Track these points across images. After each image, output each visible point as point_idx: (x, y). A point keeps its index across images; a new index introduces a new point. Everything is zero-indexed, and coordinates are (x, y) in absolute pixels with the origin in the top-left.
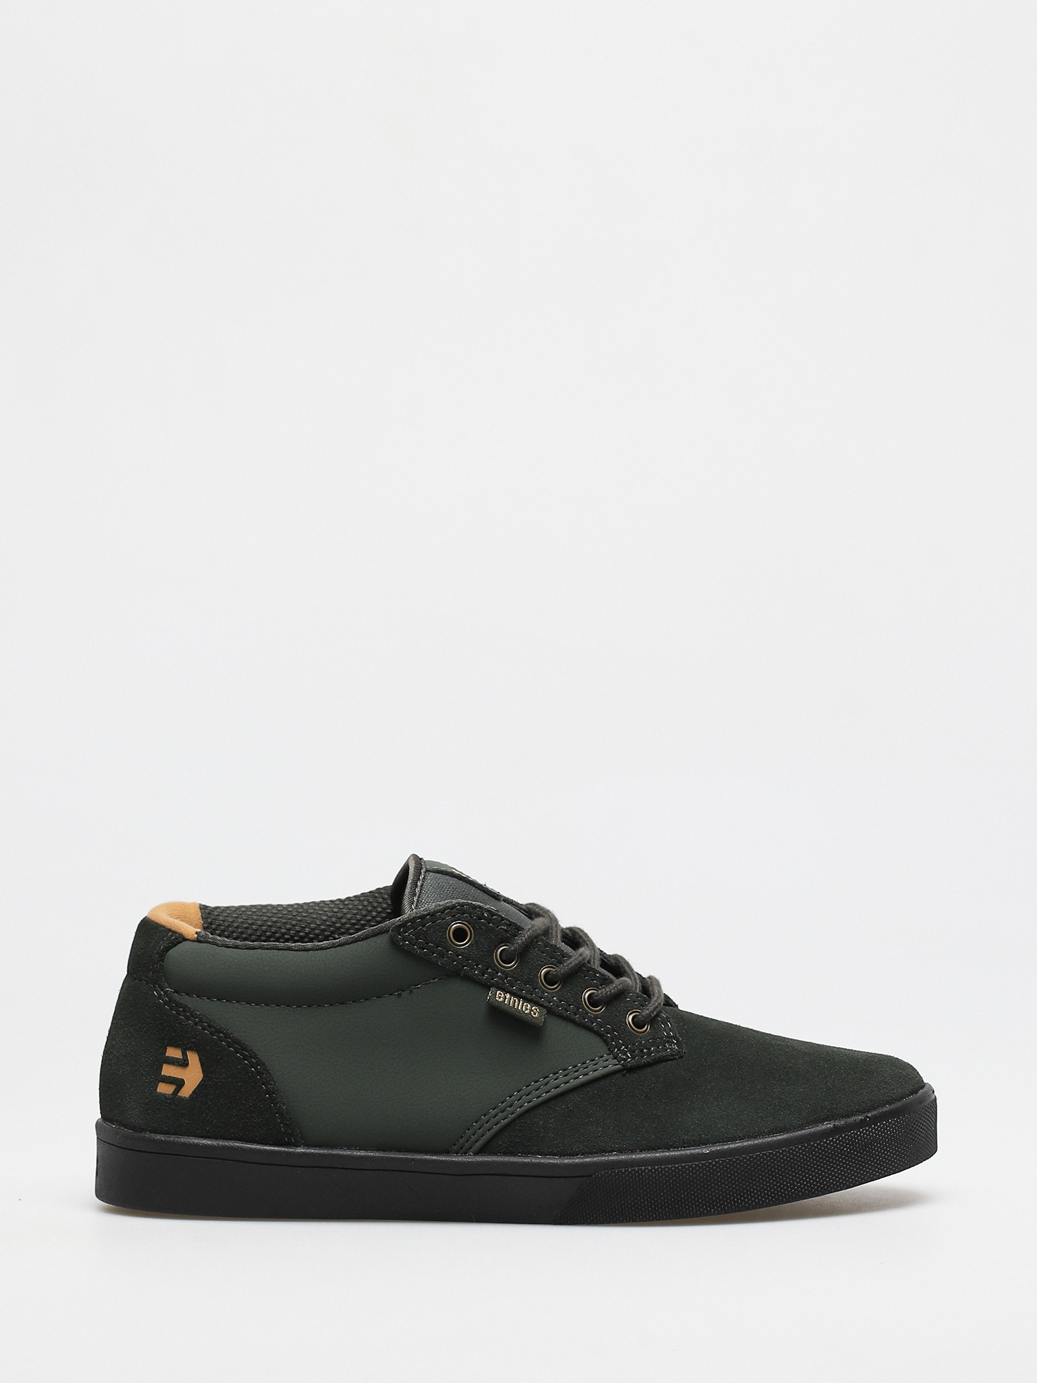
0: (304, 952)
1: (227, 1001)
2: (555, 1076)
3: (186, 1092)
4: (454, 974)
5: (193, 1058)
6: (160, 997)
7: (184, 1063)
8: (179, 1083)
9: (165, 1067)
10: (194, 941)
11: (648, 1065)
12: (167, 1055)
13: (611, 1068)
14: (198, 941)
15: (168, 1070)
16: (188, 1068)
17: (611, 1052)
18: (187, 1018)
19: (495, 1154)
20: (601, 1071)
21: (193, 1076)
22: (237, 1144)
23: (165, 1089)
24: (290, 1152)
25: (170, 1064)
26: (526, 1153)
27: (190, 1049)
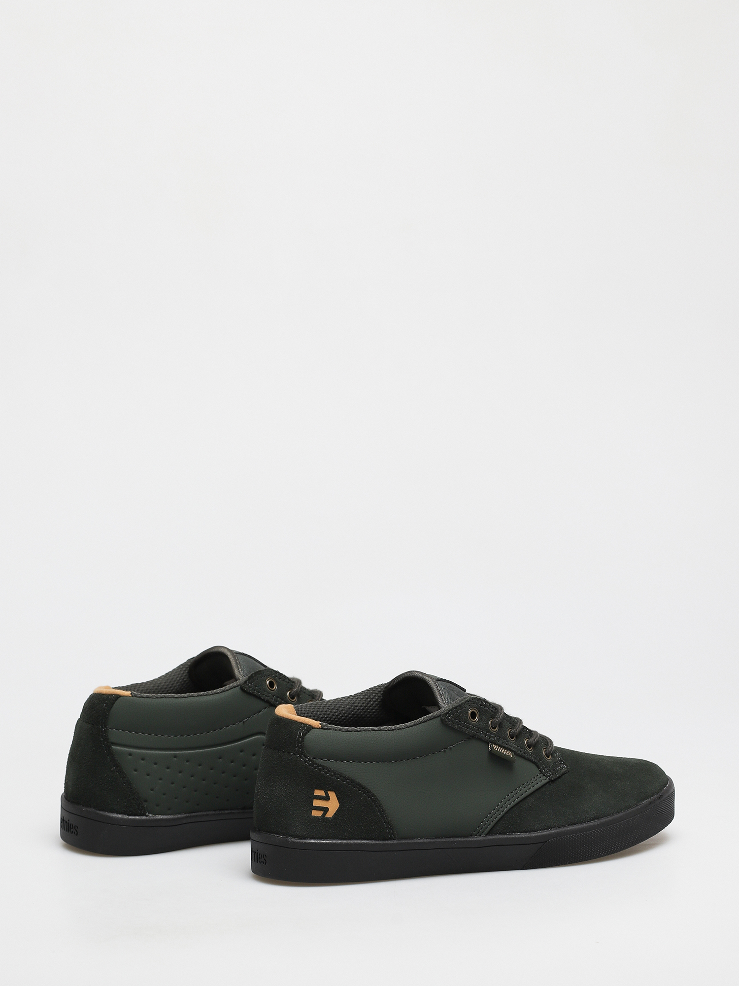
0: (391, 731)
1: (347, 761)
2: (520, 789)
3: (330, 814)
4: (472, 737)
5: (332, 795)
6: (306, 762)
7: (327, 798)
8: (326, 810)
9: (315, 801)
10: (320, 729)
11: (559, 777)
12: (315, 794)
13: (544, 782)
14: (322, 728)
15: (317, 803)
16: (330, 801)
17: (541, 772)
18: (326, 773)
19: (495, 834)
20: (540, 784)
21: (333, 805)
22: (359, 841)
23: (316, 813)
24: (393, 844)
25: (318, 799)
26: (512, 832)
27: (330, 790)
